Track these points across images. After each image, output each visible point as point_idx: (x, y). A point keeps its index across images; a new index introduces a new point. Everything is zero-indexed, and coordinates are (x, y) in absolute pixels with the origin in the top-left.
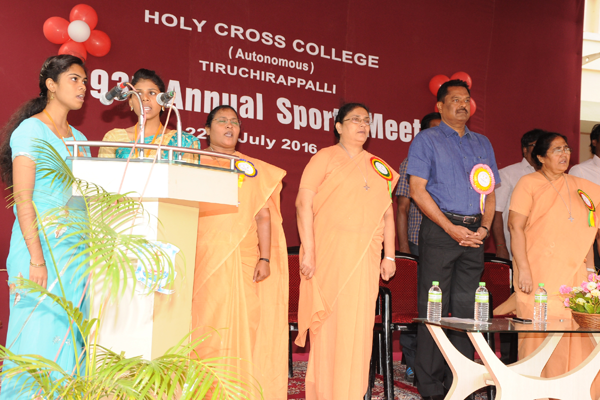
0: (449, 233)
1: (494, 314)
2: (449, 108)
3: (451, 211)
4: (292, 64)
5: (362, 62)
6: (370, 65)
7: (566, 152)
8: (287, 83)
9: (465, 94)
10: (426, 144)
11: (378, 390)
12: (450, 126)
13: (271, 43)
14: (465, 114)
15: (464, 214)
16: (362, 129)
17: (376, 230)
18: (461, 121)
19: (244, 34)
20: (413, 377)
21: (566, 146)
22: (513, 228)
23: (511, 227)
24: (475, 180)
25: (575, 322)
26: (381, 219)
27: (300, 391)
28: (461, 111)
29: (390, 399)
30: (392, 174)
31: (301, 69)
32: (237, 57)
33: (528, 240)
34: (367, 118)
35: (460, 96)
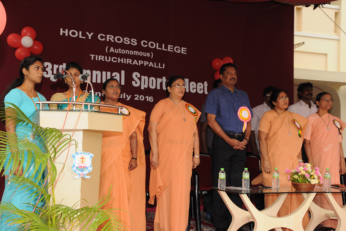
0: (228, 142)
1: (252, 184)
2: (226, 78)
3: (229, 131)
4: (141, 54)
5: (178, 51)
6: (182, 52)
7: (287, 99)
8: (138, 63)
9: (234, 71)
10: (215, 97)
11: (192, 226)
12: (227, 87)
13: (129, 43)
14: (234, 81)
15: (235, 132)
16: (181, 91)
17: (190, 142)
18: (232, 84)
19: (114, 39)
20: (210, 218)
21: (286, 96)
22: (261, 139)
23: (260, 139)
24: (241, 115)
25: (293, 188)
26: (192, 136)
27: (152, 228)
28: (232, 79)
29: (199, 230)
30: (197, 112)
31: (146, 56)
32: (110, 52)
33: (268, 145)
34: (184, 84)
35: (232, 72)
